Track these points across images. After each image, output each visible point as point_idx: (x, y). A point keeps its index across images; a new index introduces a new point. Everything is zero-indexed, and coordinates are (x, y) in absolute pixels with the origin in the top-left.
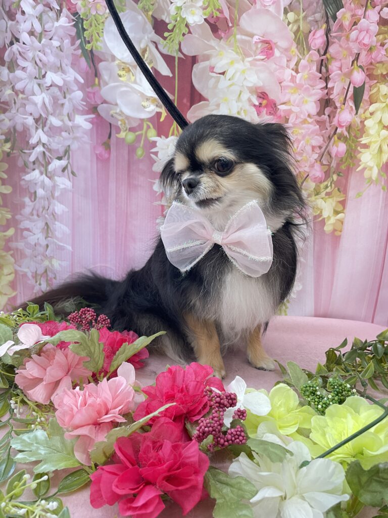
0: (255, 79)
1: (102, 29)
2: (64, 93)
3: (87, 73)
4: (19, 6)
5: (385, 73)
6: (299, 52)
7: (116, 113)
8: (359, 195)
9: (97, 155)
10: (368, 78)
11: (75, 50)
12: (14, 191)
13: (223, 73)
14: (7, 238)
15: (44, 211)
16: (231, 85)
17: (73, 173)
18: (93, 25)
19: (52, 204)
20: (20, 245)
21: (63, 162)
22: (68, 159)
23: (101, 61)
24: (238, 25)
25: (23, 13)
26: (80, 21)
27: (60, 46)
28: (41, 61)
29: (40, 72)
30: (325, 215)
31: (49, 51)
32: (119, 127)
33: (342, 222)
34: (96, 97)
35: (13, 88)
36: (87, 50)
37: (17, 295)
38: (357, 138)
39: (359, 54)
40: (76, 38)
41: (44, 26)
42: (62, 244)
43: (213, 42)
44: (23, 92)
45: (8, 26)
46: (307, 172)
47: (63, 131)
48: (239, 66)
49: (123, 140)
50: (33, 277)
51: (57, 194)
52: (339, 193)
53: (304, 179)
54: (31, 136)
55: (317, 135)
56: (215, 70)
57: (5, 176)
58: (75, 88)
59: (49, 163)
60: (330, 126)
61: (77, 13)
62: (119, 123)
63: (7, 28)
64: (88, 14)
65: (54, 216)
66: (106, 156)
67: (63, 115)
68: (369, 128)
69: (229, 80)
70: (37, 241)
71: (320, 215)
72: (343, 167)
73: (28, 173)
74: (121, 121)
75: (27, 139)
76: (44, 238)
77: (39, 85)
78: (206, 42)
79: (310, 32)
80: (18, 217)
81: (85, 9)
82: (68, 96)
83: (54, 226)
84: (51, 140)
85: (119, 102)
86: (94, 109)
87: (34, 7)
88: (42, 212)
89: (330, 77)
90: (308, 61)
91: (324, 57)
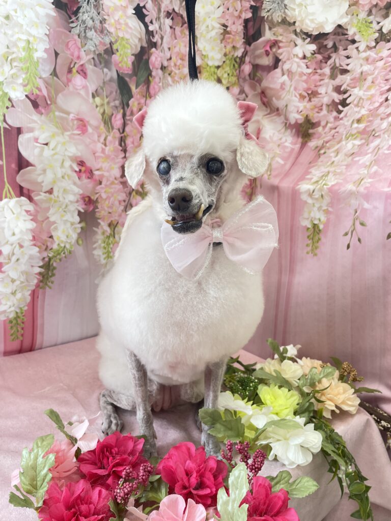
0: (73, 150)
6: (106, 130)
13: (47, 144)
16: (54, 154)
24: (55, 103)
43: (35, 117)
46: (117, 220)
48: (60, 139)
53: (115, 225)
56: (39, 141)
69: (53, 150)
78: (28, 116)
79: (113, 115)
89: (127, 149)
90: (113, 137)
91: (122, 135)
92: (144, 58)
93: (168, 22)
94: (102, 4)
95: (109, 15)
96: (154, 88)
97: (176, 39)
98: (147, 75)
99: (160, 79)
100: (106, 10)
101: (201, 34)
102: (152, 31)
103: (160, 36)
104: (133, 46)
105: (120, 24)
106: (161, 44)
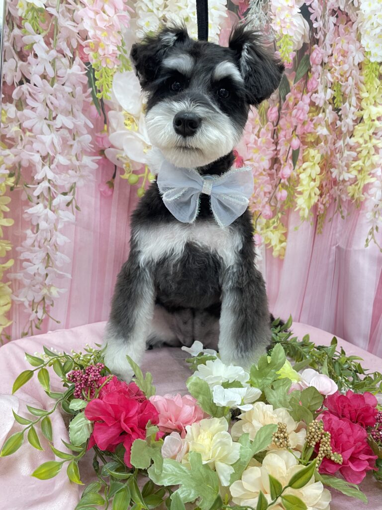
1: (111, 82)
2: (74, 135)
3: (97, 120)
4: (31, 49)
5: (313, 141)
6: (261, 121)
7: (122, 157)
8: (296, 229)
9: (101, 192)
10: (301, 145)
11: (86, 97)
12: (16, 224)
14: (6, 269)
15: (46, 242)
17: (77, 207)
18: (103, 76)
19: (54, 236)
20: (19, 276)
21: (68, 198)
22: (74, 194)
23: (110, 109)
25: (36, 56)
26: (92, 71)
27: (72, 92)
28: (52, 104)
29: (50, 115)
30: (273, 244)
31: (61, 96)
32: (123, 169)
33: (284, 249)
34: (104, 141)
35: (20, 125)
36: (97, 98)
37: (12, 324)
38: (295, 187)
39: (296, 126)
40: (88, 86)
41: (57, 71)
42: (61, 273)
44: (31, 131)
45: (18, 65)
46: (260, 211)
47: (70, 169)
49: (127, 181)
50: (30, 305)
51: (60, 226)
52: (282, 227)
53: (258, 216)
54: (36, 172)
55: (268, 184)
57: (8, 210)
58: (85, 131)
59: (54, 198)
60: (277, 177)
61: (89, 63)
62: (124, 166)
63: (16, 67)
64: (99, 65)
65: (55, 247)
66: (110, 193)
67: (71, 155)
68: (303, 180)
70: (36, 271)
71: (270, 244)
72: (285, 208)
73: (32, 206)
74: (126, 164)
75: (32, 175)
76: (44, 268)
77: (49, 126)
79: (269, 108)
80: (18, 249)
81: (96, 61)
82: (77, 139)
83: (56, 256)
84: (57, 176)
85: (125, 148)
86: (102, 152)
87: (47, 52)
88: (44, 243)
89: (279, 142)
90: (266, 130)
91: (276, 128)
92: (306, 54)
93: (333, 19)
94: (270, 5)
95: (275, 15)
96: (312, 83)
97: (339, 36)
98: (306, 70)
99: (319, 74)
100: (273, 11)
101: (366, 31)
102: (316, 28)
103: (323, 33)
104: (296, 42)
105: (285, 23)
106: (324, 41)
